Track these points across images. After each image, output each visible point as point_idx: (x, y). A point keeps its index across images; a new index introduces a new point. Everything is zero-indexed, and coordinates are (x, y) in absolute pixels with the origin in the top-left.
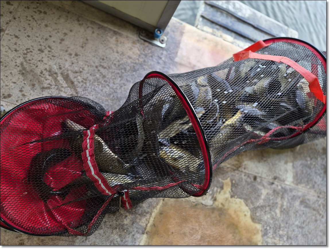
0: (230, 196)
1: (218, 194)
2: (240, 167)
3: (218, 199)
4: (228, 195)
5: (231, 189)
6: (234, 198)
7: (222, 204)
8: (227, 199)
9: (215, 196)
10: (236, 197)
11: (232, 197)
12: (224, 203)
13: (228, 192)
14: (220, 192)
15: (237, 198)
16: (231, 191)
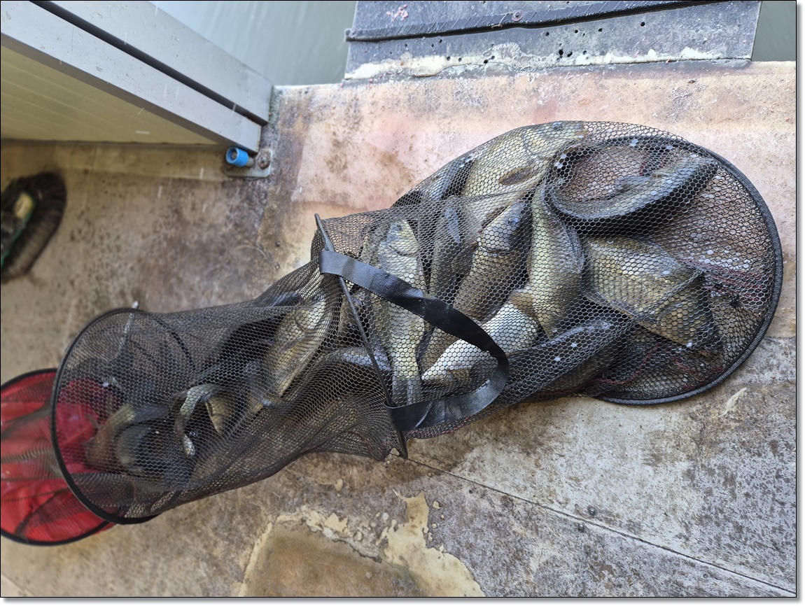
0: (424, 543)
1: (392, 529)
2: (455, 465)
3: (390, 543)
4: (419, 539)
5: (429, 525)
6: (438, 549)
7: (401, 558)
8: (416, 549)
9: (384, 534)
10: (442, 548)
12: (406, 557)
13: (418, 531)
14: (395, 529)
15: (443, 552)
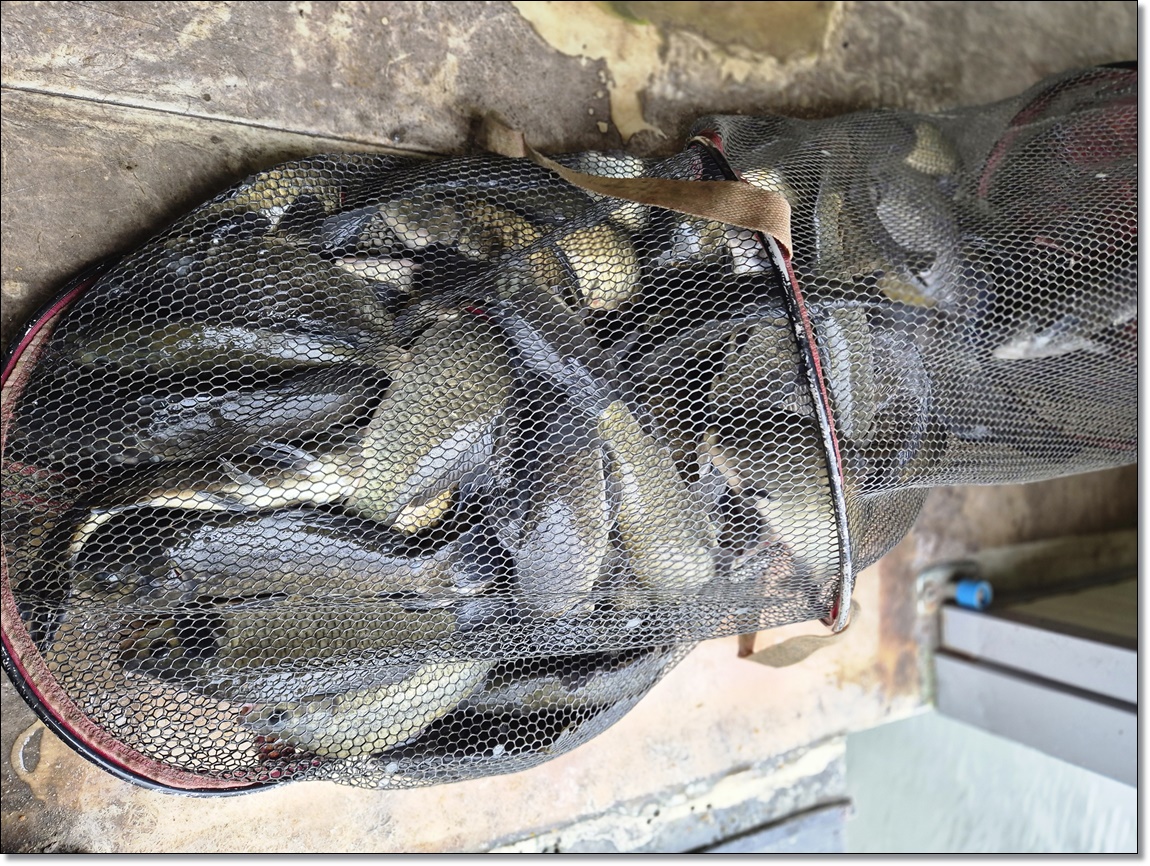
0: (610, 64)
4: (617, 68)
5: (608, 94)
6: (588, 58)
8: (620, 53)
10: (584, 62)
11: (601, 63)
13: (621, 83)
14: (651, 78)
15: (580, 56)
16: (610, 85)
